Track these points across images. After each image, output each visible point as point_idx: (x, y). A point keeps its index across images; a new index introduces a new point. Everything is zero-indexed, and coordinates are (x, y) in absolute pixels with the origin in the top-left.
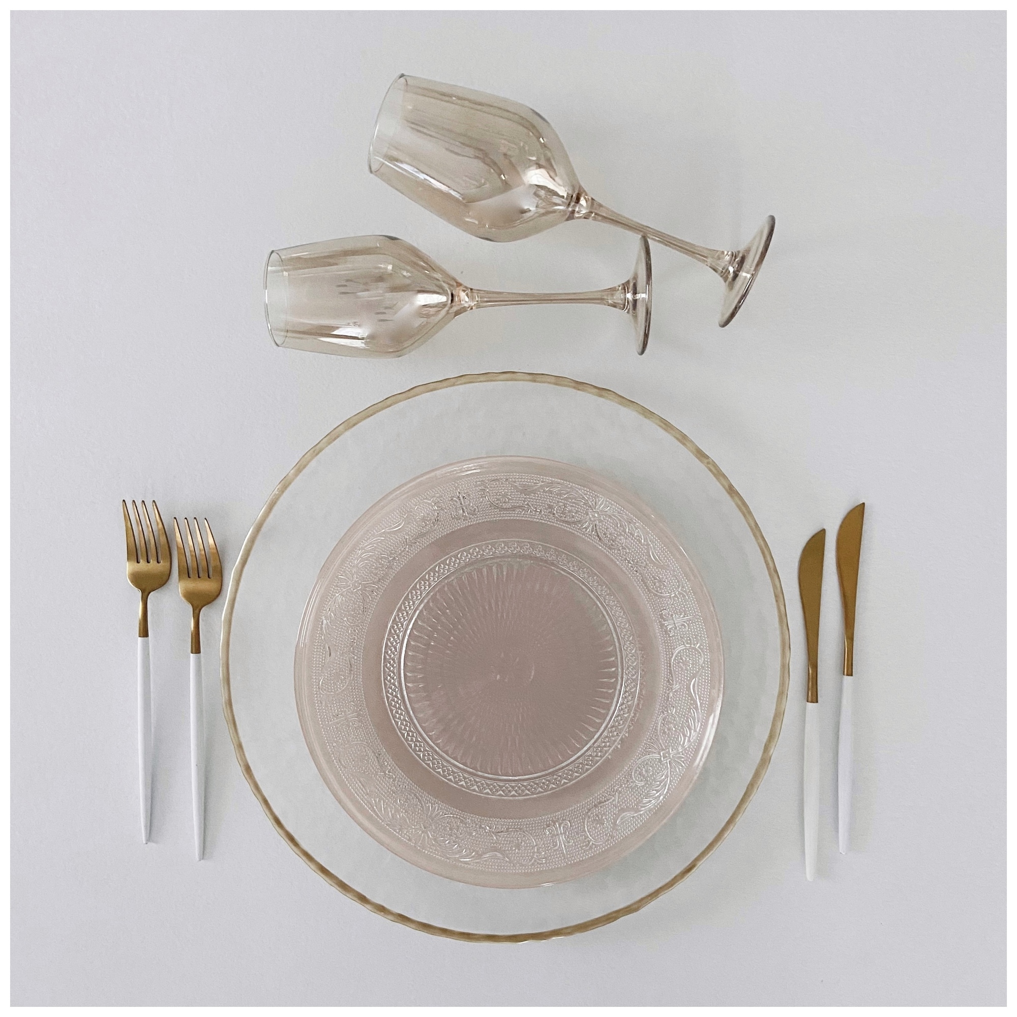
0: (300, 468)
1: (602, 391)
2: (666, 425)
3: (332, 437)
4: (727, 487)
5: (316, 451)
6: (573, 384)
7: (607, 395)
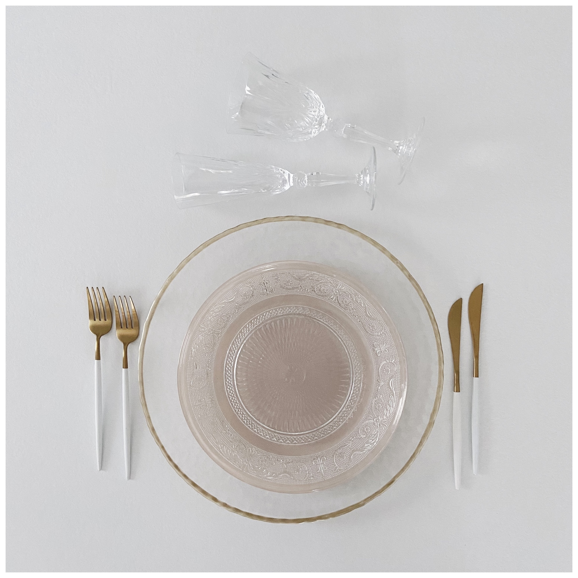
0: (179, 268)
1: (339, 226)
2: (375, 243)
3: (196, 252)
4: (408, 275)
5: (188, 259)
6: (324, 222)
7: (342, 227)
